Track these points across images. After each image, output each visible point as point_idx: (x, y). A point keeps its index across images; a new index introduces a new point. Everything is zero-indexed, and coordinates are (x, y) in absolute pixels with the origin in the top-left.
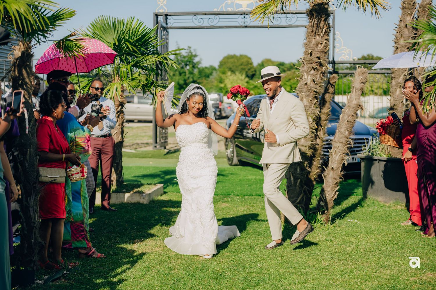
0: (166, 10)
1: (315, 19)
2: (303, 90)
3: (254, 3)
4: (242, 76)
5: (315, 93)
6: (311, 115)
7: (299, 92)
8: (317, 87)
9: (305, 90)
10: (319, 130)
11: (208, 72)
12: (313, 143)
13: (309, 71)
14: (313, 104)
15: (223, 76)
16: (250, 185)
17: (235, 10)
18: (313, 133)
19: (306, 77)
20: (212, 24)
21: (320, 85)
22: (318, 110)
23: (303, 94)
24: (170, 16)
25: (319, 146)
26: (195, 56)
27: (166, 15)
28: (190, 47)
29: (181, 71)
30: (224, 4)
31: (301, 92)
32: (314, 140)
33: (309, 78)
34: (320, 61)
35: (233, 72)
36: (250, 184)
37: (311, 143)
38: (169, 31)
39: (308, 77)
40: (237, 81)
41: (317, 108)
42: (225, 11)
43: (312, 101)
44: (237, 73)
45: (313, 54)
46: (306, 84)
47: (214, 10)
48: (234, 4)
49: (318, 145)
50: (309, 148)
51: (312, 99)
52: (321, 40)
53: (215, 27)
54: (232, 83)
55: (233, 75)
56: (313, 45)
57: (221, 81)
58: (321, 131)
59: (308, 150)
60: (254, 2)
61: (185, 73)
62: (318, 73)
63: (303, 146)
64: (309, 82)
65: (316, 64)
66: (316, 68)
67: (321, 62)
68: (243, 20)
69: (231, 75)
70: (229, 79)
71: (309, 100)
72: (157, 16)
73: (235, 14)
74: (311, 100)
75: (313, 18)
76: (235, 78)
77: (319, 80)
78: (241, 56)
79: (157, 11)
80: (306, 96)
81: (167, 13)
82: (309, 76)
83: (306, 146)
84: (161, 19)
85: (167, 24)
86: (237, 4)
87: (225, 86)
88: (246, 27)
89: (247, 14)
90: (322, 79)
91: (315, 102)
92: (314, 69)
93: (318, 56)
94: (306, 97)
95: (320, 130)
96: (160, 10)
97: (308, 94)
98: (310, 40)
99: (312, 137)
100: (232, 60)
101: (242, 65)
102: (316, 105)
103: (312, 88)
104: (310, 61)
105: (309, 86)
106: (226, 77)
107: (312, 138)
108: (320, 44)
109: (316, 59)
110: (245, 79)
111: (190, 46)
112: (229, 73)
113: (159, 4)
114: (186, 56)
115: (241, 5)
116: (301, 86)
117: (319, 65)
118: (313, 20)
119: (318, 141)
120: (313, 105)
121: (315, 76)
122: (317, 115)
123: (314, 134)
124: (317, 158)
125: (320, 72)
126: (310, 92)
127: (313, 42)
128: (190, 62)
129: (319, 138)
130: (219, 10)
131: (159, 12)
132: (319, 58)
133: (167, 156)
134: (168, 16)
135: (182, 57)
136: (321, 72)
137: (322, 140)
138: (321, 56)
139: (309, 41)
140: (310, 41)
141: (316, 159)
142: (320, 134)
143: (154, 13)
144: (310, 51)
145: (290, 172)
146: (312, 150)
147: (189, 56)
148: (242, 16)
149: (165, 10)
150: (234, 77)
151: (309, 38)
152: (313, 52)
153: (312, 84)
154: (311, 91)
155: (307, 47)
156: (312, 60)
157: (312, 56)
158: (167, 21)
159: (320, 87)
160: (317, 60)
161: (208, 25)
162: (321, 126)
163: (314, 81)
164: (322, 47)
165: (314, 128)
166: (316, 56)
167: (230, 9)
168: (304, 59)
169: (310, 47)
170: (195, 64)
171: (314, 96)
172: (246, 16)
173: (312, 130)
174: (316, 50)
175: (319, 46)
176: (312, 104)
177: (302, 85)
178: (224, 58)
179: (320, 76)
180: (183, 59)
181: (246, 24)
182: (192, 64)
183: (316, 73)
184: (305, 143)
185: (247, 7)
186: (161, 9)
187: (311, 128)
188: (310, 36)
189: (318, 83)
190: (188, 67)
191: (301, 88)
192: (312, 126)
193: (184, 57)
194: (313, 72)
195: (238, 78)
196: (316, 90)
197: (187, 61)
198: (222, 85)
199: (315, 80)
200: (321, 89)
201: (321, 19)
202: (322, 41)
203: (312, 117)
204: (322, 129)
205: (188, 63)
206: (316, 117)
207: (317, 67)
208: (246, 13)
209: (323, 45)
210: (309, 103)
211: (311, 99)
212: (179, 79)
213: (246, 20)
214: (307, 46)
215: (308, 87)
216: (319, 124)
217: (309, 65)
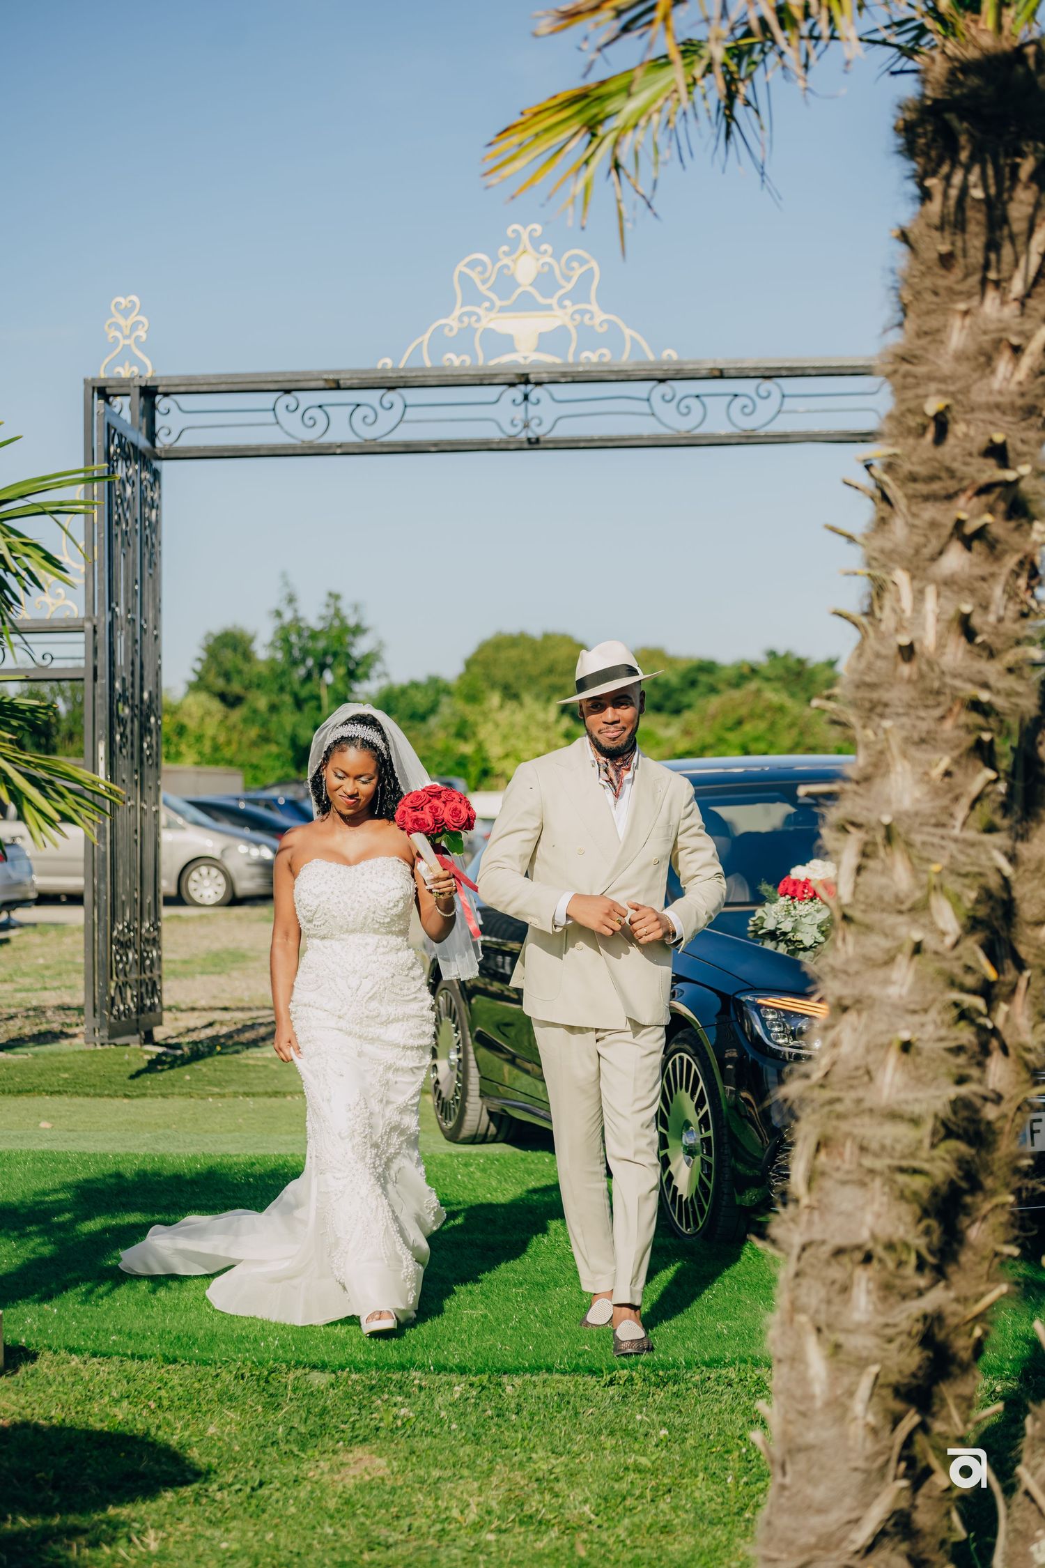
0: (148, 369)
1: (968, 170)
2: (885, 695)
3: (573, 331)
4: (545, 709)
5: (976, 719)
6: (953, 885)
7: (852, 717)
8: (991, 670)
9: (898, 695)
10: (1005, 990)
11: (421, 701)
12: (964, 1090)
13: (927, 551)
14: (965, 802)
15: (471, 712)
16: (543, 1287)
17: (481, 362)
18: (964, 1015)
19: (907, 602)
20: (369, 433)
21: (1010, 657)
22: (1000, 849)
23: (887, 724)
24: (166, 394)
25: (1008, 1107)
26: (358, 630)
27: (149, 393)
28: (335, 597)
29: (304, 693)
30: (427, 336)
31: (874, 709)
32: (974, 1072)
33: (931, 604)
34: (1010, 475)
35: (511, 694)
36: (541, 1279)
37: (953, 1092)
38: (165, 467)
39: (919, 595)
40: (526, 729)
41: (990, 829)
42: (432, 368)
43: (959, 777)
44: (527, 699)
45: (958, 429)
46: (908, 652)
47: (379, 366)
48: (478, 335)
49: (998, 1099)
50: (942, 1131)
51: (956, 762)
52: (1015, 323)
53: (382, 445)
54: (505, 738)
55: (511, 705)
56: (960, 357)
57: (463, 731)
58: (1019, 998)
59: (933, 1146)
60: (571, 326)
61: (318, 698)
62: (995, 568)
63: (894, 1116)
64: (928, 638)
65: (984, 499)
66: (981, 533)
67: (1016, 482)
68: (519, 413)
69: (502, 707)
70: (497, 725)
71: (937, 772)
72: (103, 393)
73: (482, 381)
74: (948, 774)
75: (953, 167)
76: (519, 717)
77: (1001, 620)
78: (547, 637)
79: (102, 373)
80: (907, 740)
81: (152, 378)
82: (931, 591)
83: (915, 1121)
84: (125, 409)
85: (152, 436)
86: (488, 332)
87: (480, 747)
88: (534, 444)
89: (538, 384)
90: (1024, 615)
91: (976, 786)
92: (968, 542)
93: (998, 438)
94: (913, 751)
95: (1013, 991)
96: (119, 369)
97: (924, 726)
98: (933, 322)
99: (958, 1050)
100: (513, 653)
101: (551, 670)
102: (986, 808)
103: (958, 683)
104: (932, 478)
105: (930, 663)
106: (485, 715)
107: (962, 1059)
108: (1007, 354)
109: (979, 462)
110: (558, 721)
111: (336, 589)
112: (495, 699)
113: (115, 338)
114: (321, 632)
115: (510, 338)
116: (870, 667)
117: (1002, 507)
118: (957, 179)
119: (999, 1072)
120: (961, 811)
121: (972, 591)
122: (994, 882)
123: (972, 1022)
124: (993, 1193)
125: (1011, 561)
126: (938, 712)
127: (958, 336)
128: (335, 655)
129: (1005, 1050)
130: (401, 365)
131: (111, 375)
132: (998, 453)
133: (147, 1080)
134: (158, 398)
135: (306, 634)
136: (1021, 563)
137: (1026, 1065)
138: (1015, 445)
139: (921, 334)
140: (933, 335)
141: (987, 1206)
142: (1008, 1017)
143: (85, 381)
144: (933, 406)
145: (803, 1318)
146: (962, 1147)
147: (334, 632)
148: (517, 392)
149: (142, 365)
150: (513, 712)
151: (923, 306)
152: (956, 412)
153: (955, 653)
154: (946, 700)
155: (906, 375)
156: (951, 473)
157: (951, 440)
158: (152, 422)
159: (1010, 670)
160: (991, 472)
161: (348, 437)
162: (1020, 965)
163: (967, 629)
164: (1022, 374)
165: (970, 981)
166: (981, 442)
167: (455, 361)
168: (889, 467)
169: (930, 378)
170: (357, 664)
171: (970, 740)
172: (536, 393)
173: (956, 996)
174: (979, 395)
175: (1003, 365)
176: (956, 799)
177: (880, 664)
178: (484, 647)
179: (1012, 595)
180: (310, 644)
181: (536, 431)
182: (346, 664)
183: (978, 571)
184: (910, 1096)
185: (538, 349)
186: (122, 366)
187: (953, 983)
188: (929, 297)
189: (997, 643)
190: (328, 677)
191: (872, 686)
192: (957, 970)
193: (314, 636)
194: (956, 560)
195: (531, 717)
196: (984, 696)
197: (325, 653)
198: (467, 749)
199: (976, 621)
200: (1020, 687)
201: (1015, 168)
202: (1021, 333)
203: (956, 900)
204: (1022, 984)
205: (329, 660)
206: (987, 895)
207: (988, 518)
208: (532, 378)
209: (1027, 361)
210: (936, 793)
211: (945, 763)
212: (295, 727)
213: (533, 411)
214: (906, 367)
215: (922, 676)
216: (1000, 950)
217: (930, 512)
